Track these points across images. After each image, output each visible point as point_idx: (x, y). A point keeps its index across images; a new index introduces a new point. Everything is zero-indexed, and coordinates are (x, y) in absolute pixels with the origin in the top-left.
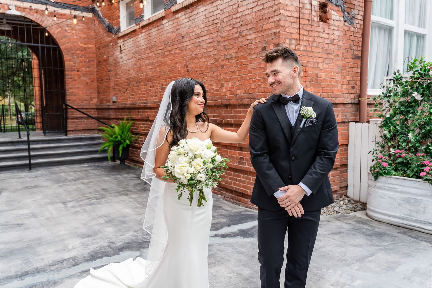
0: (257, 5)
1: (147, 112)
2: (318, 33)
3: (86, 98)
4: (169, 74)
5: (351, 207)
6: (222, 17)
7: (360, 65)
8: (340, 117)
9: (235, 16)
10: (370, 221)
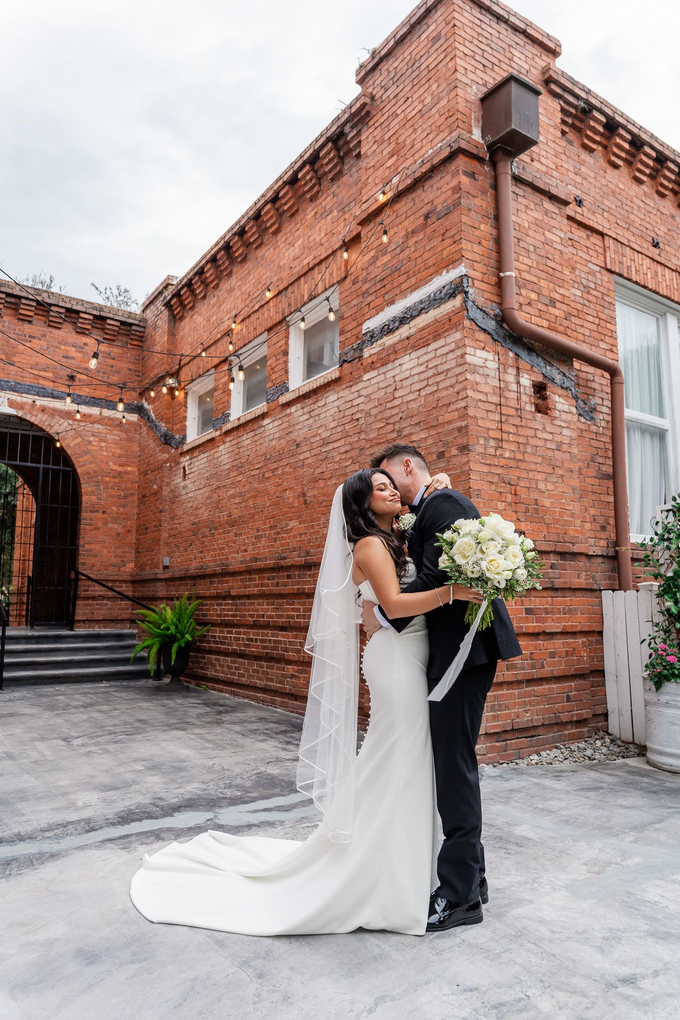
0: (427, 385)
1: (227, 582)
2: (533, 431)
3: (114, 560)
4: (270, 511)
5: (618, 750)
6: (366, 408)
7: (612, 489)
8: (584, 578)
9: (389, 405)
10: (655, 771)
